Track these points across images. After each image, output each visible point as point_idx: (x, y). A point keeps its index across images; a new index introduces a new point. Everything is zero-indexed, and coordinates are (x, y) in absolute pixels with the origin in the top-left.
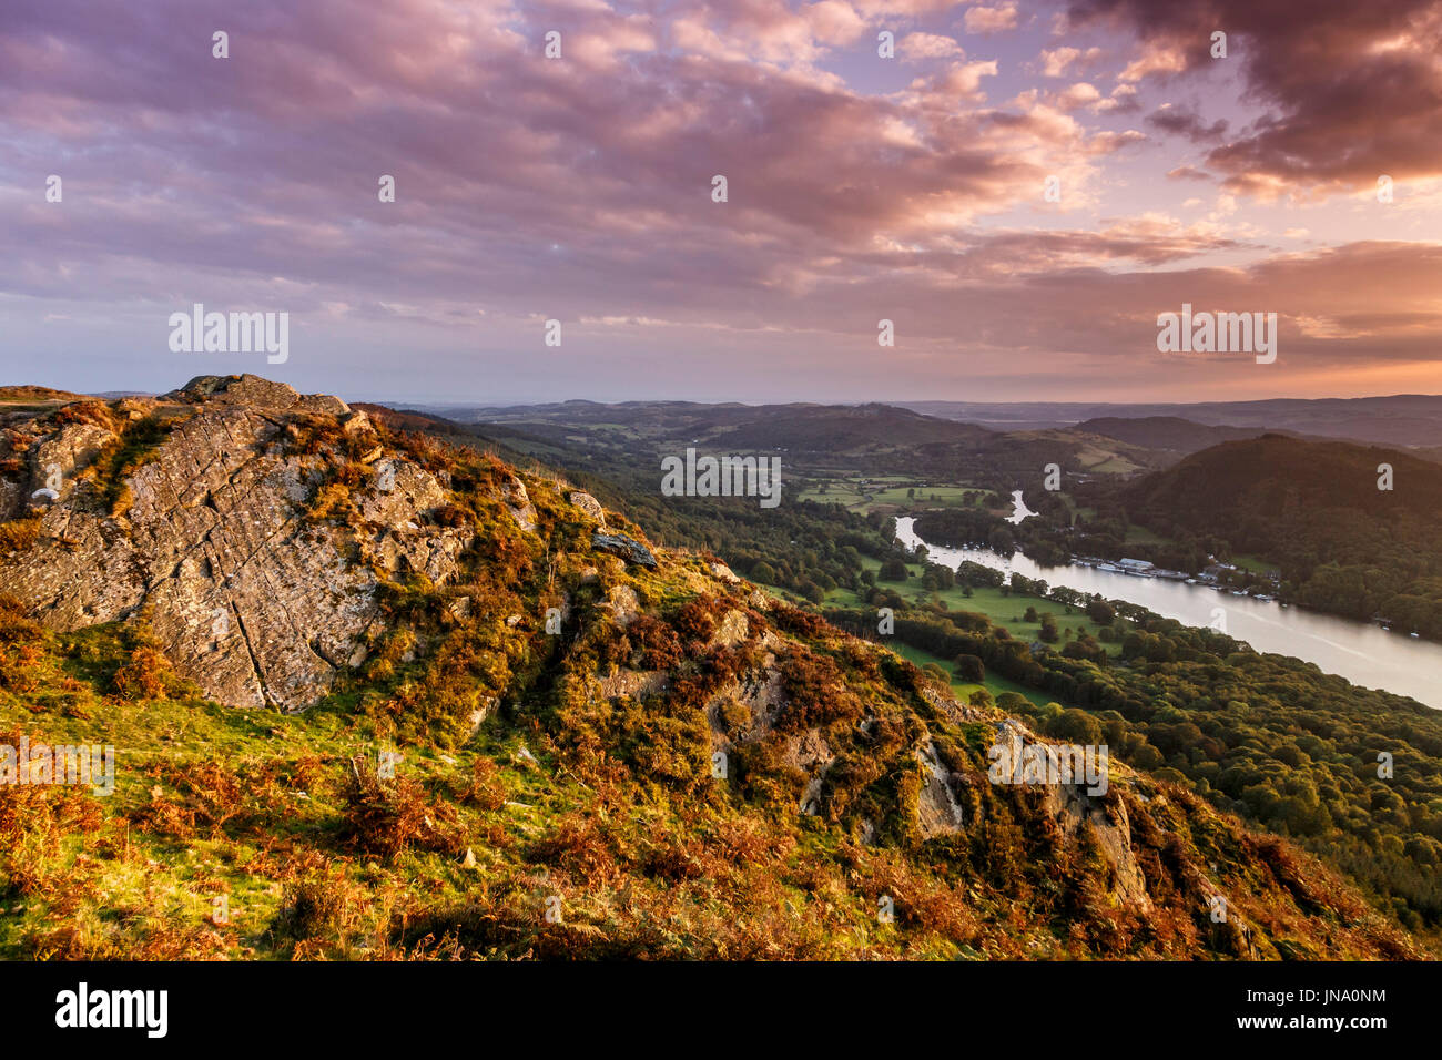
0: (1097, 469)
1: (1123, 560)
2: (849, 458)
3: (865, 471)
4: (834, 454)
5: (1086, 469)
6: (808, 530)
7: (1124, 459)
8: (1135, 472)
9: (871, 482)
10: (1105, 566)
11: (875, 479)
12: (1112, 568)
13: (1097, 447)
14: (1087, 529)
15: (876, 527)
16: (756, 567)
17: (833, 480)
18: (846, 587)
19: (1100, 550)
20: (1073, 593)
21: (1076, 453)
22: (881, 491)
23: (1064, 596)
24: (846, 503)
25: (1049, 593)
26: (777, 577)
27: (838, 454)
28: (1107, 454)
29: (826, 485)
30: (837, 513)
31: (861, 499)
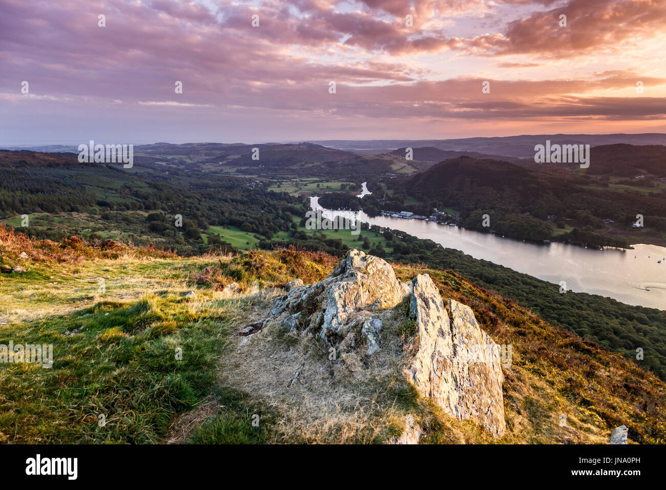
0: (398, 172)
1: (402, 212)
2: (293, 169)
3: (300, 176)
4: (286, 168)
5: (394, 172)
6: (270, 205)
7: (410, 167)
8: (414, 172)
9: (301, 181)
10: (394, 215)
11: (303, 179)
12: (397, 216)
13: (400, 161)
14: (390, 199)
15: (301, 202)
16: (243, 224)
17: (284, 180)
18: (284, 231)
19: (393, 208)
20: (379, 227)
21: (390, 164)
22: (306, 185)
23: (376, 229)
24: (289, 192)
25: (370, 228)
26: (253, 228)
27: (287, 168)
28: (403, 165)
29: (281, 183)
30: (285, 197)
31: (296, 189)
